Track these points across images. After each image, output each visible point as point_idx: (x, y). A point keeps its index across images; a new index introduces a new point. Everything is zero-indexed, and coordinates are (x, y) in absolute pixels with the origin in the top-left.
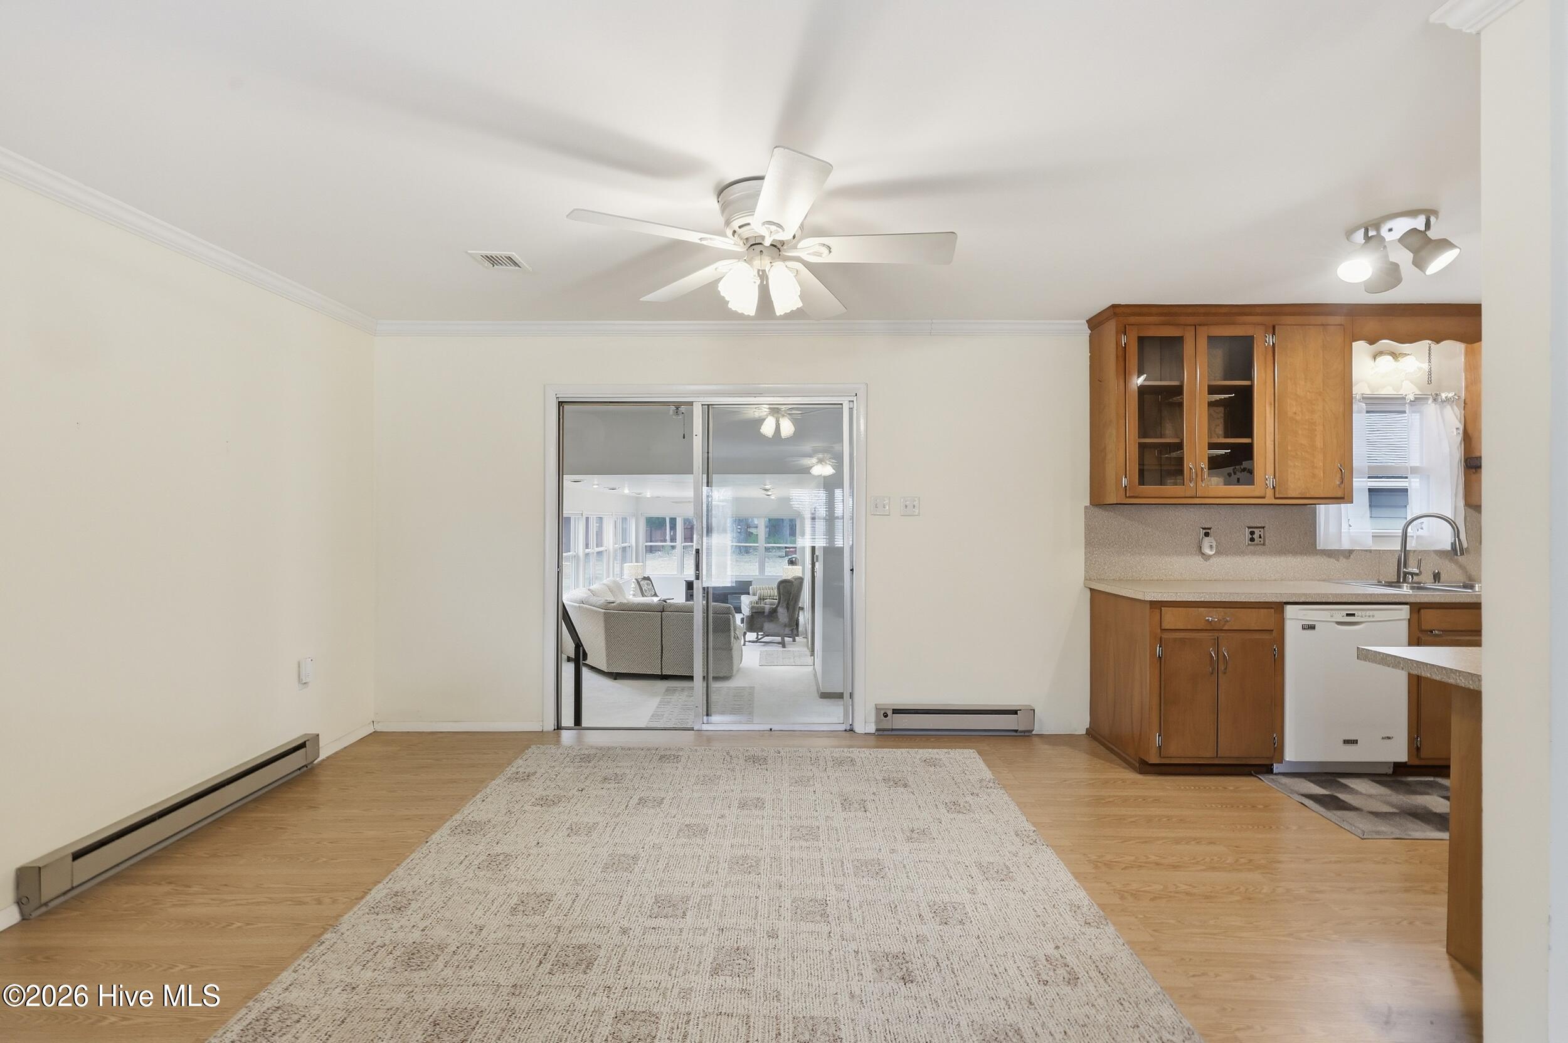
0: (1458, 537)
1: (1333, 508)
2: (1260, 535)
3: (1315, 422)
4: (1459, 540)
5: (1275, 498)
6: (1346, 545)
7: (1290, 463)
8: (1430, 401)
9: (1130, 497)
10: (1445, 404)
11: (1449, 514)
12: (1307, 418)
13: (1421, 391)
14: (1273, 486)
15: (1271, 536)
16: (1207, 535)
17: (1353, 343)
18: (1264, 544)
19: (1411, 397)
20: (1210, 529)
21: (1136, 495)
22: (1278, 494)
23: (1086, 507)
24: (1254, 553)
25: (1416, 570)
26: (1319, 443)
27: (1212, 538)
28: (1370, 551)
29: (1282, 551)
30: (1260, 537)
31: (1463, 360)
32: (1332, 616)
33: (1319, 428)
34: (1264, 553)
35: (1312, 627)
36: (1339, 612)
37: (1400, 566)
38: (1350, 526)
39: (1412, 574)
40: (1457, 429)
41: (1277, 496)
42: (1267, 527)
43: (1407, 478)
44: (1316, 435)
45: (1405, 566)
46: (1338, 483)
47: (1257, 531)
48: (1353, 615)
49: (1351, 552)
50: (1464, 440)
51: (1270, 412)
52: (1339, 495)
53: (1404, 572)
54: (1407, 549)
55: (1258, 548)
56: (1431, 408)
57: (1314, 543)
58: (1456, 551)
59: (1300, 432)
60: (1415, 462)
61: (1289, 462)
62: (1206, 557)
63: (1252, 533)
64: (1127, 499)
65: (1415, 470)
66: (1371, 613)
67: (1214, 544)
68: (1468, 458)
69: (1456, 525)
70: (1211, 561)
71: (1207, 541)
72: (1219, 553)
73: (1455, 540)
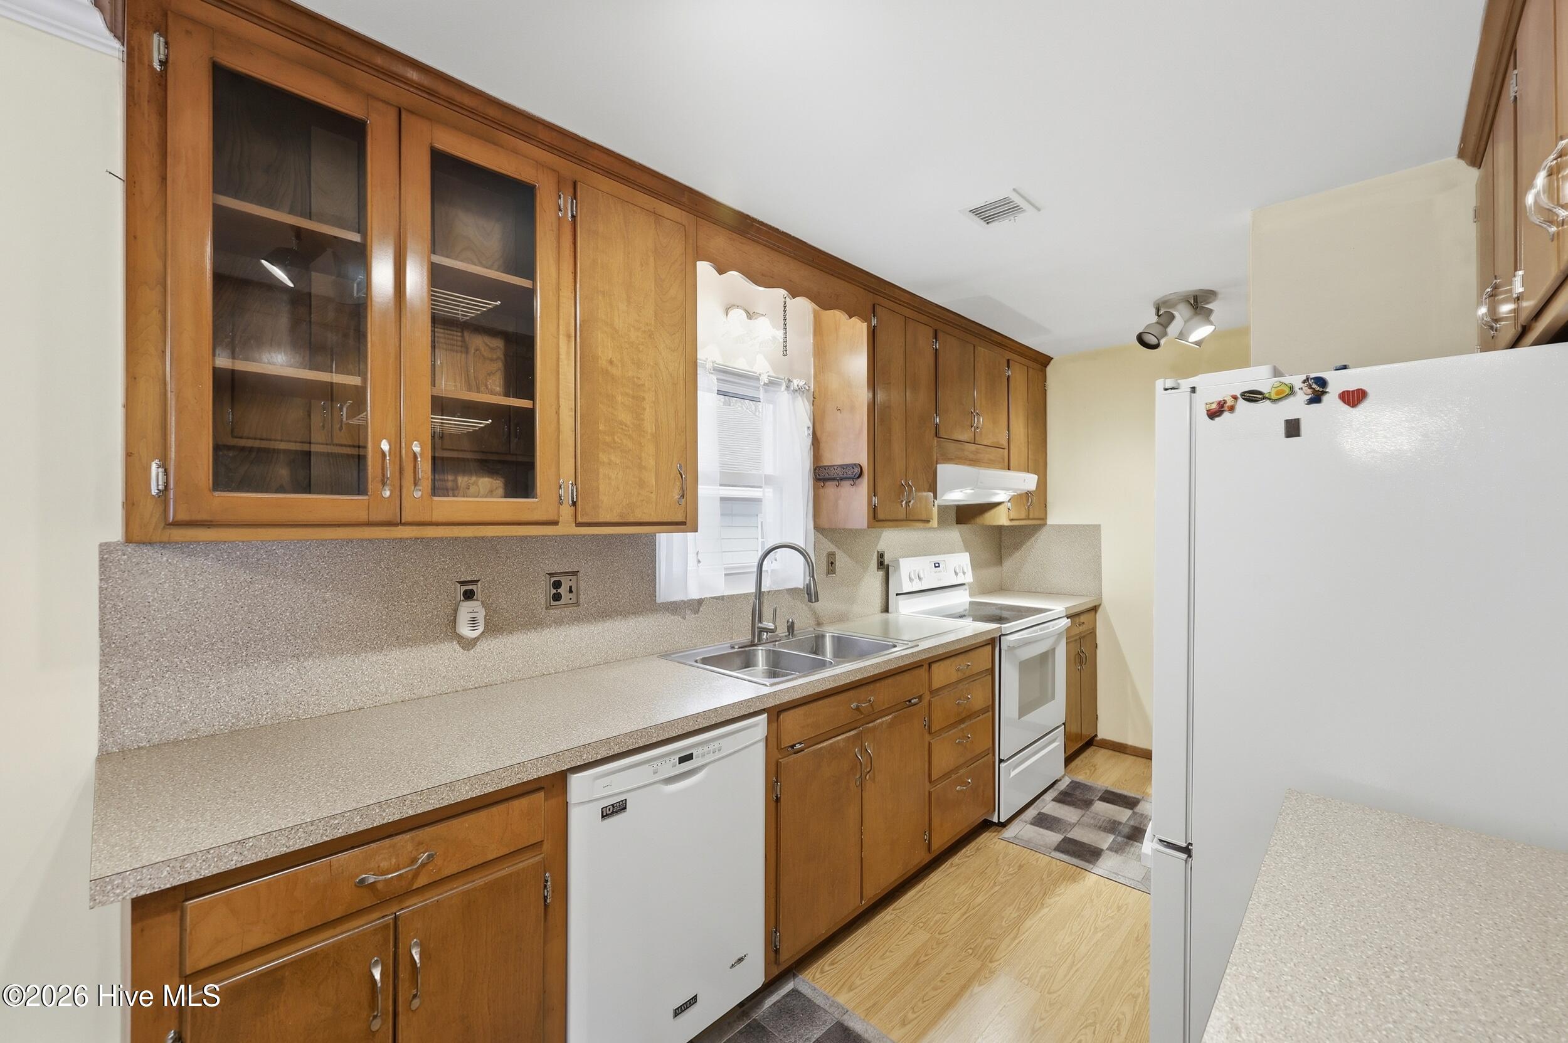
0: (813, 576)
1: (677, 537)
2: (571, 587)
3: (643, 385)
4: (814, 580)
5: (579, 525)
6: (694, 594)
7: (603, 457)
8: (783, 387)
9: (177, 524)
10: (797, 394)
11: (801, 543)
12: (630, 374)
13: (775, 373)
14: (573, 501)
15: (588, 591)
16: (469, 595)
17: (698, 263)
18: (577, 604)
19: (765, 379)
20: (475, 582)
21: (203, 516)
22: (582, 515)
23: (106, 550)
24: (559, 622)
25: (771, 626)
26: (649, 426)
27: (479, 603)
28: (722, 598)
29: (605, 613)
30: (571, 591)
31: (812, 341)
32: (655, 772)
33: (649, 397)
34: (577, 619)
35: (619, 808)
36: (667, 759)
37: (755, 622)
38: (699, 562)
39: (768, 631)
40: (808, 428)
41: (580, 520)
42: (582, 571)
43: (761, 487)
44: (644, 409)
45: (760, 621)
46: (677, 497)
47: (566, 583)
48: (690, 757)
49: (700, 602)
50: (813, 445)
51: (568, 353)
52: (680, 519)
53: (759, 628)
54: (762, 590)
55: (568, 611)
56: (783, 396)
57: (653, 594)
58: (811, 594)
59: (619, 398)
60: (769, 469)
61: (601, 455)
62: (468, 644)
63: (557, 585)
64: (168, 532)
65: (769, 480)
66: (716, 744)
67: (481, 615)
68: (817, 467)
69: (808, 555)
70: (478, 647)
71: (467, 610)
72: (493, 628)
73: (810, 580)
